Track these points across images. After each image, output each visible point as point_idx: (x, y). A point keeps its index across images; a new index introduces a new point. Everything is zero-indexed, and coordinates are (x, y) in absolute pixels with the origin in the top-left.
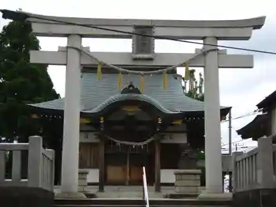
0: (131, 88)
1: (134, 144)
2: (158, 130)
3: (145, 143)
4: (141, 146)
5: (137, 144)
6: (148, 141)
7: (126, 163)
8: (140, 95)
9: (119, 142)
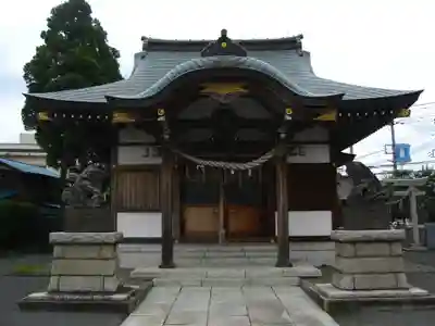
0: (224, 45)
1: (233, 166)
2: (283, 136)
3: (256, 163)
4: (247, 170)
5: (237, 165)
6: (262, 160)
7: (218, 202)
8: (244, 59)
9: (202, 163)
